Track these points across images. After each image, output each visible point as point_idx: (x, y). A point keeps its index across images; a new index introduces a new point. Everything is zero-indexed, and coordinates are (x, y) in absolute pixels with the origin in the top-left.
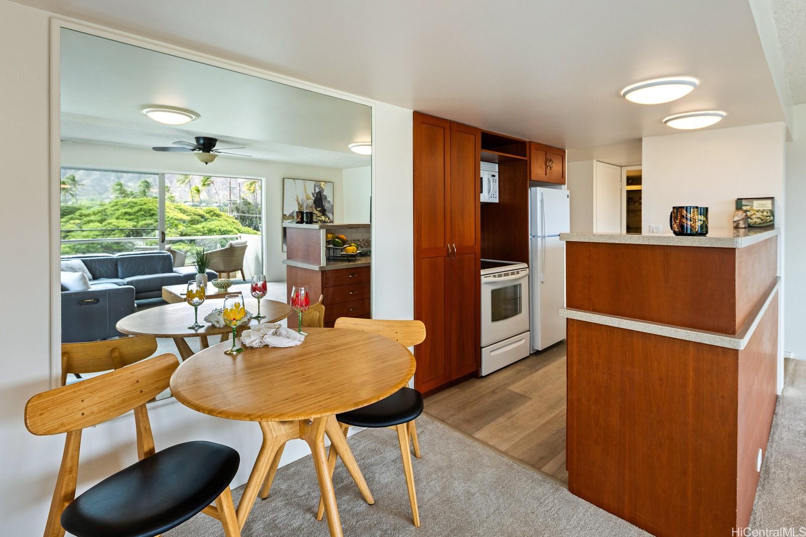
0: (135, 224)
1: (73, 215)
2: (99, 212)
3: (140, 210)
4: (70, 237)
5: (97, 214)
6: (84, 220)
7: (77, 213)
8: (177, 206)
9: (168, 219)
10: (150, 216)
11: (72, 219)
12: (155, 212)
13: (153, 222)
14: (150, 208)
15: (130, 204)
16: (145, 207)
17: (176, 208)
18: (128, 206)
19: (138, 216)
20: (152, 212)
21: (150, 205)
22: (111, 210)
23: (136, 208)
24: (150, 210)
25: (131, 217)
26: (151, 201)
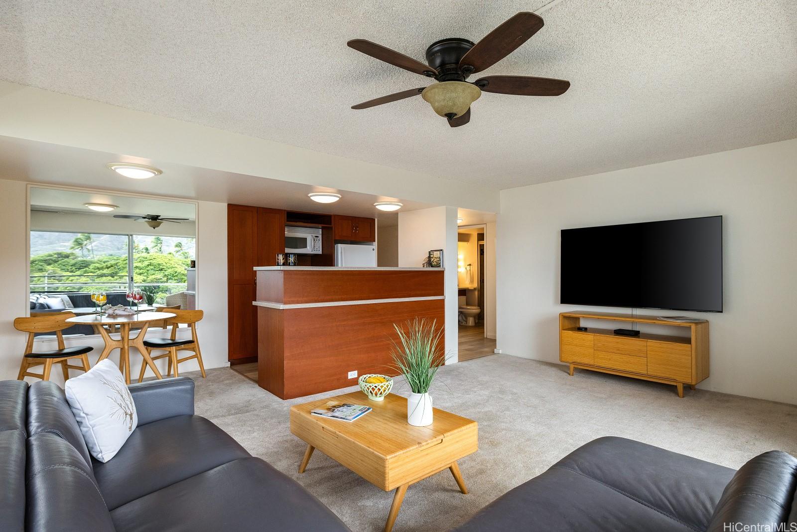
0: (145, 278)
1: (87, 269)
2: (112, 266)
3: (150, 265)
4: (84, 289)
5: (110, 267)
6: (97, 273)
7: (92, 267)
8: (185, 262)
9: (176, 274)
10: (160, 270)
11: (86, 272)
12: (164, 267)
13: (162, 277)
14: (160, 263)
15: (141, 258)
16: (154, 261)
17: (184, 264)
18: (139, 260)
19: (148, 270)
20: (161, 267)
21: (159, 260)
22: (123, 264)
23: (146, 263)
24: (159, 264)
25: (141, 271)
26: (160, 257)
